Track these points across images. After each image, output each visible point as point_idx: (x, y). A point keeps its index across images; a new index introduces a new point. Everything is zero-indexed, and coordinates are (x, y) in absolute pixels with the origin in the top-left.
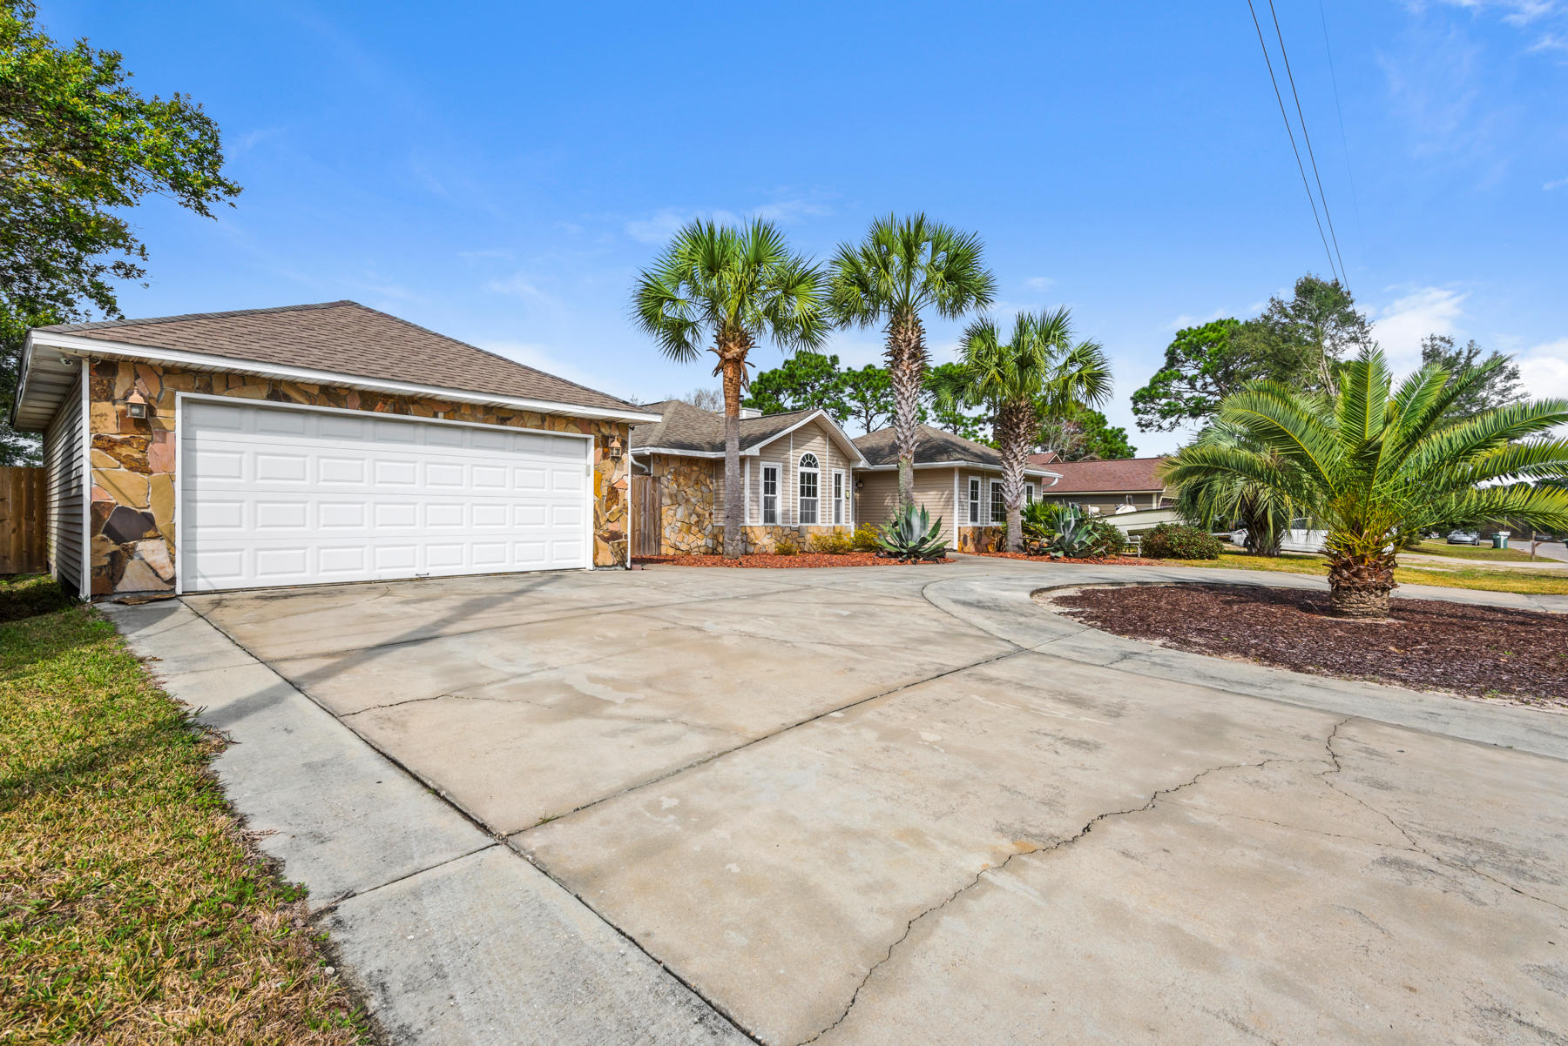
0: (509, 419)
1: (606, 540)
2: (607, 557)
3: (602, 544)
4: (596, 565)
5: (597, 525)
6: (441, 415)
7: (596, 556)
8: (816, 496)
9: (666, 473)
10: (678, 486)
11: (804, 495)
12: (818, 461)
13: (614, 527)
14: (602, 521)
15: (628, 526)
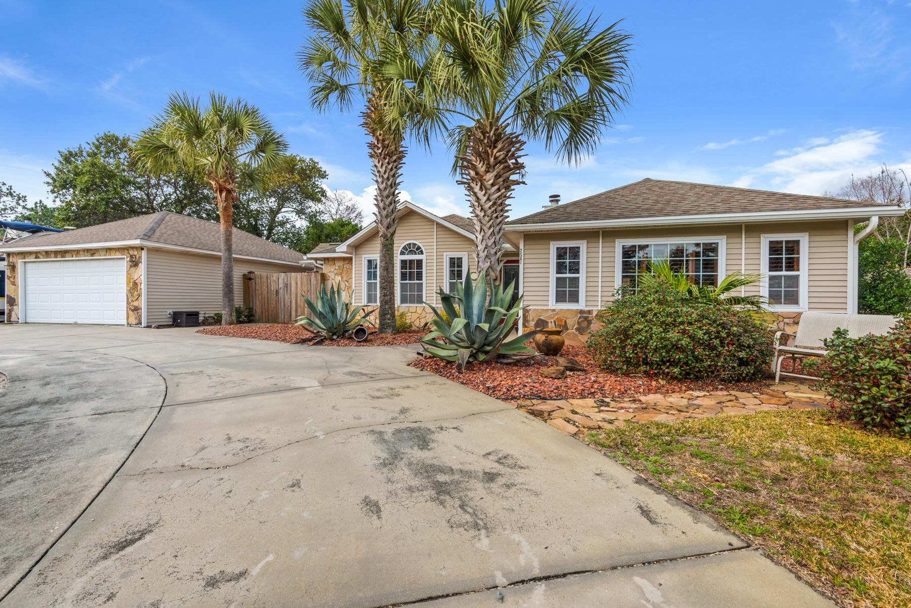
0: (94, 254)
1: (133, 311)
2: (133, 321)
3: (131, 312)
4: (128, 324)
5: (128, 303)
6: (74, 256)
7: (128, 318)
8: (422, 280)
9: (332, 270)
10: (342, 277)
11: (406, 280)
12: (423, 248)
13: (136, 304)
14: (130, 301)
15: (143, 303)
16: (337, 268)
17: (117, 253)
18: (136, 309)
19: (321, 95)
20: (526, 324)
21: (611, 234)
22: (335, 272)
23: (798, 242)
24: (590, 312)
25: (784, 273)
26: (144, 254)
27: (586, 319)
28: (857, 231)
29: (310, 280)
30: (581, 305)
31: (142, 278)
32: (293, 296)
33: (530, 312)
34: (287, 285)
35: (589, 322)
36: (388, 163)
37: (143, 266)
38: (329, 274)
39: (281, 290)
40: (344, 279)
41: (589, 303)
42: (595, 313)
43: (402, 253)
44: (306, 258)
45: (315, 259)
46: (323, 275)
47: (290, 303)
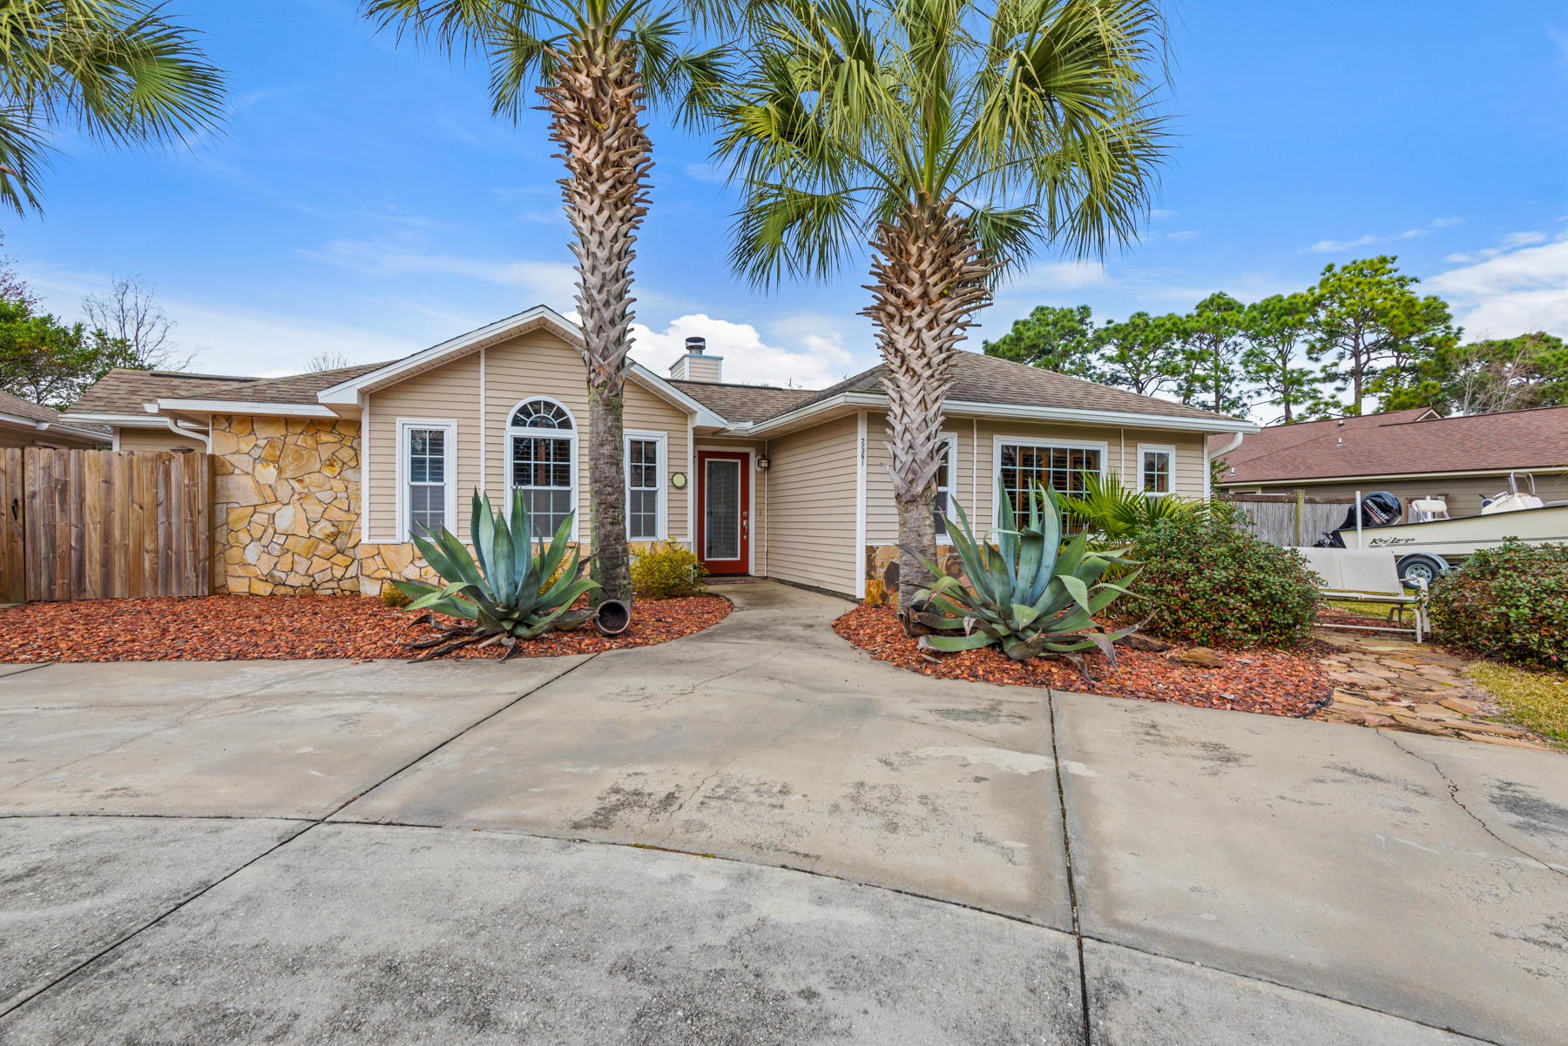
8: (568, 484)
9: (245, 448)
10: (280, 470)
11: (529, 482)
12: (570, 415)
16: (262, 443)
20: (873, 573)
21: (987, 427)
22: (256, 453)
23: (1167, 456)
29: (167, 474)
32: (93, 518)
33: (878, 552)
34: (65, 485)
36: (621, 221)
38: (234, 459)
39: (37, 502)
40: (289, 474)
43: (516, 422)
44: (151, 408)
45: (176, 415)
46: (212, 460)
47: (81, 538)
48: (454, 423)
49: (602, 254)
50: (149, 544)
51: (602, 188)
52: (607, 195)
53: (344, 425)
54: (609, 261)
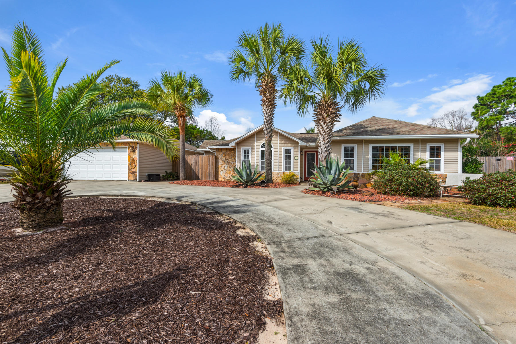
1: (132, 173)
2: (132, 178)
3: (130, 174)
4: (129, 180)
5: (129, 170)
7: (129, 177)
9: (220, 154)
10: (226, 158)
11: (264, 159)
13: (134, 170)
14: (130, 168)
15: (137, 170)
16: (223, 153)
17: (123, 145)
18: (134, 173)
19: (235, 76)
21: (367, 142)
22: (222, 155)
23: (440, 146)
24: (358, 174)
25: (435, 158)
26: (138, 145)
27: (357, 176)
28: (462, 143)
30: (355, 170)
31: (138, 157)
32: (200, 167)
34: (197, 161)
35: (358, 178)
36: (271, 109)
37: (137, 151)
38: (219, 156)
39: (194, 164)
41: (358, 170)
42: (361, 174)
43: (262, 147)
44: (207, 148)
45: (211, 149)
46: (216, 156)
47: (199, 170)
48: (251, 148)
49: (267, 116)
50: (207, 171)
51: (267, 103)
52: (268, 105)
53: (233, 149)
54: (268, 117)
